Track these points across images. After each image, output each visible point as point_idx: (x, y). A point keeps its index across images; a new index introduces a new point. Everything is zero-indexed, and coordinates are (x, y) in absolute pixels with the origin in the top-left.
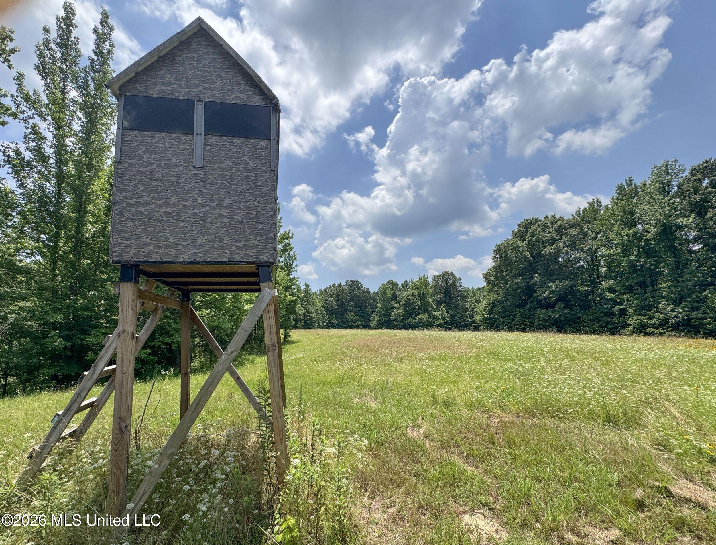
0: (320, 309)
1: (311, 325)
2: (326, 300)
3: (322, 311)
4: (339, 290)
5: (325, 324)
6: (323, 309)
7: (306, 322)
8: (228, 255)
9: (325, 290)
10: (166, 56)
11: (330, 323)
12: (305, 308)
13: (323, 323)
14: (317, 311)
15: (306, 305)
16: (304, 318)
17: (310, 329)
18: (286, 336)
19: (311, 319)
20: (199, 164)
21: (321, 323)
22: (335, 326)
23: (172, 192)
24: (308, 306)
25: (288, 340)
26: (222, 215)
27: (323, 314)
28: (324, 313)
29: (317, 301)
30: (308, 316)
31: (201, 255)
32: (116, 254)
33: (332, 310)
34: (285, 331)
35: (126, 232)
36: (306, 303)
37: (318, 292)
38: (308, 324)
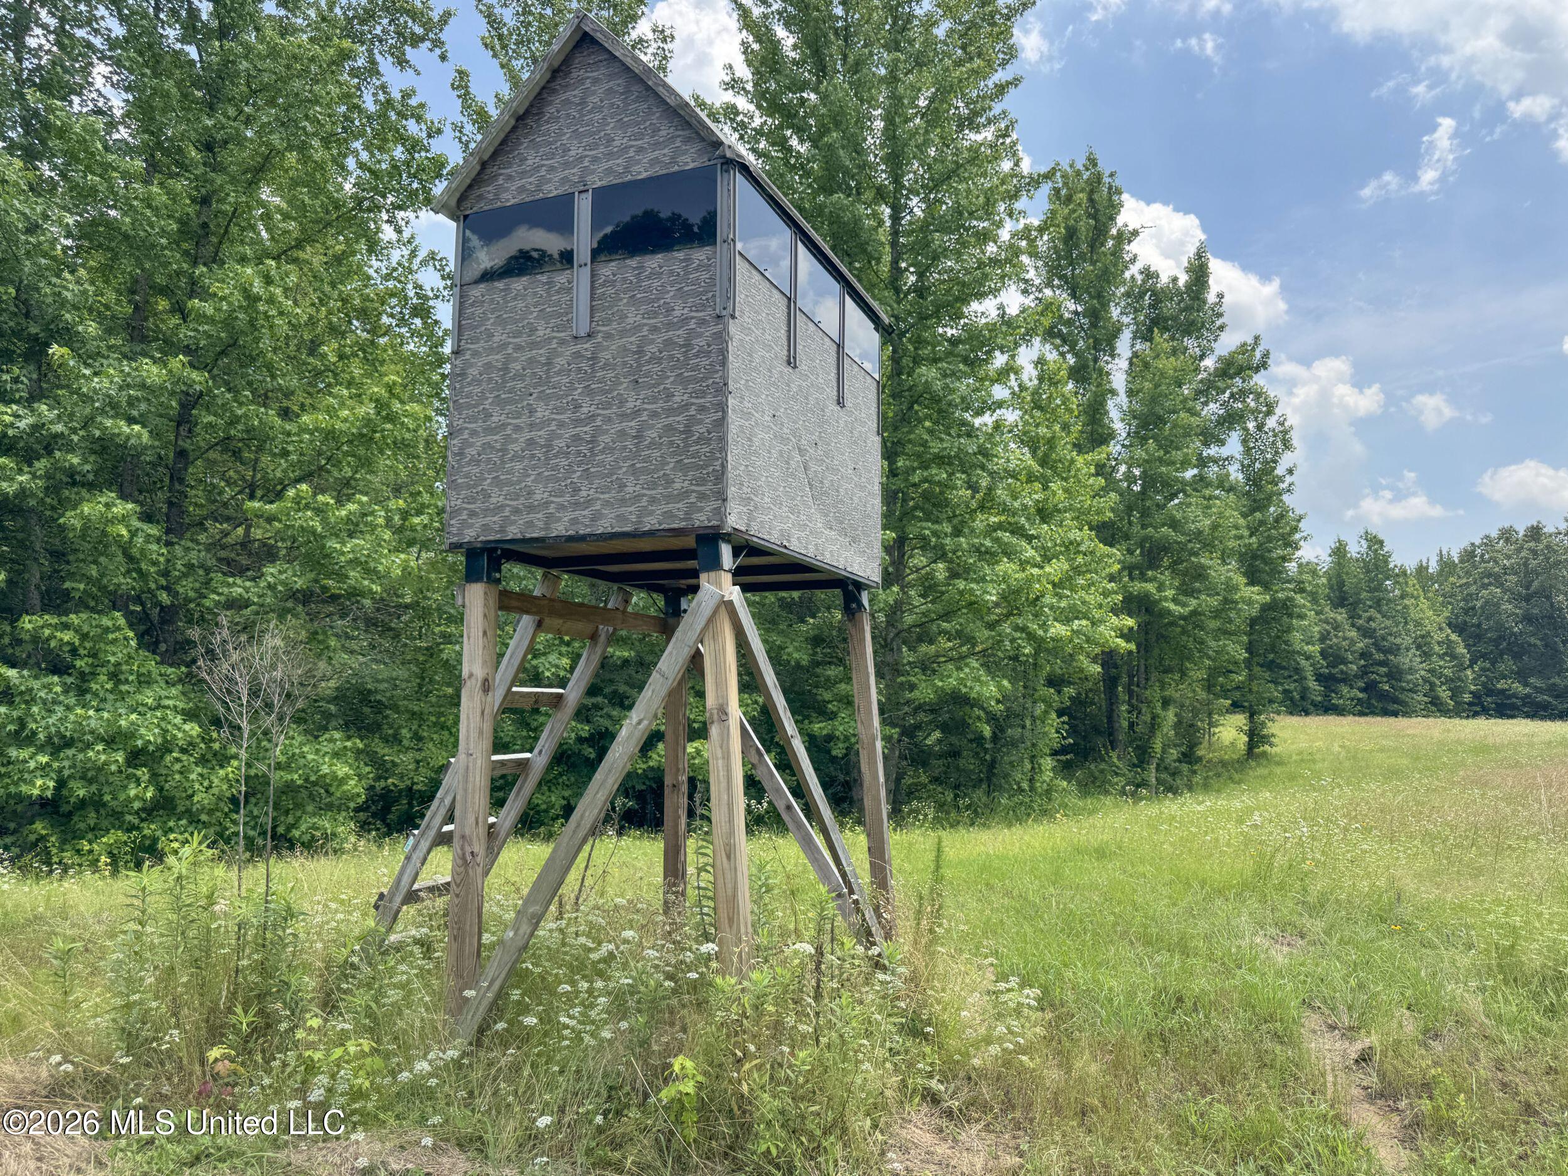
0: (1438, 636)
1: (1395, 701)
2: (1468, 598)
3: (1449, 643)
4: (1534, 552)
5: (1467, 697)
6: (1454, 637)
7: (1370, 688)
8: (633, 518)
9: (1469, 555)
10: (527, 112)
11: (1490, 692)
12: (1366, 633)
13: (1455, 693)
14: (1423, 646)
15: (1370, 619)
16: (1364, 672)
17: (1395, 714)
18: (1256, 738)
19: (1395, 674)
20: (583, 331)
21: (1444, 693)
22: (1514, 707)
23: (539, 398)
24: (1380, 623)
25: (1264, 753)
26: (622, 433)
27: (1454, 657)
28: (1461, 650)
29: (1424, 604)
30: (1382, 664)
31: (587, 521)
32: (454, 530)
33: (1501, 638)
34: (1252, 716)
35: (469, 487)
36: (1372, 612)
37: (1433, 567)
38: (1383, 696)
